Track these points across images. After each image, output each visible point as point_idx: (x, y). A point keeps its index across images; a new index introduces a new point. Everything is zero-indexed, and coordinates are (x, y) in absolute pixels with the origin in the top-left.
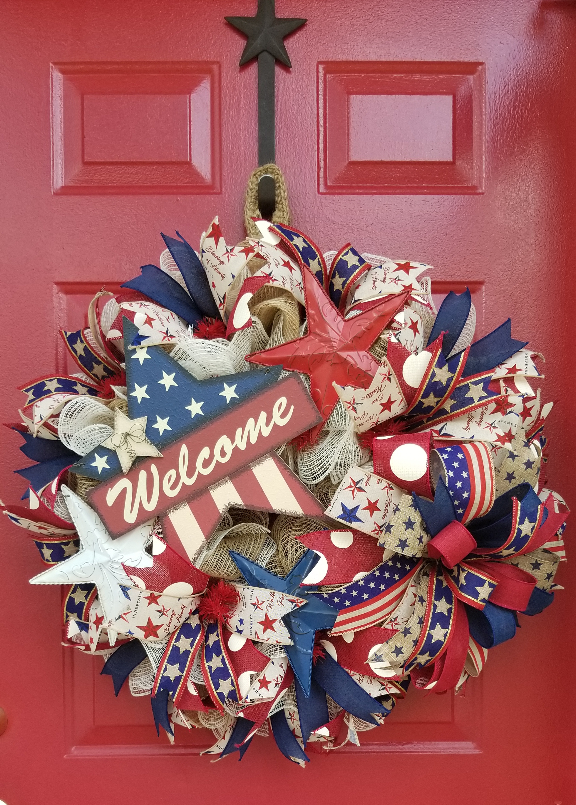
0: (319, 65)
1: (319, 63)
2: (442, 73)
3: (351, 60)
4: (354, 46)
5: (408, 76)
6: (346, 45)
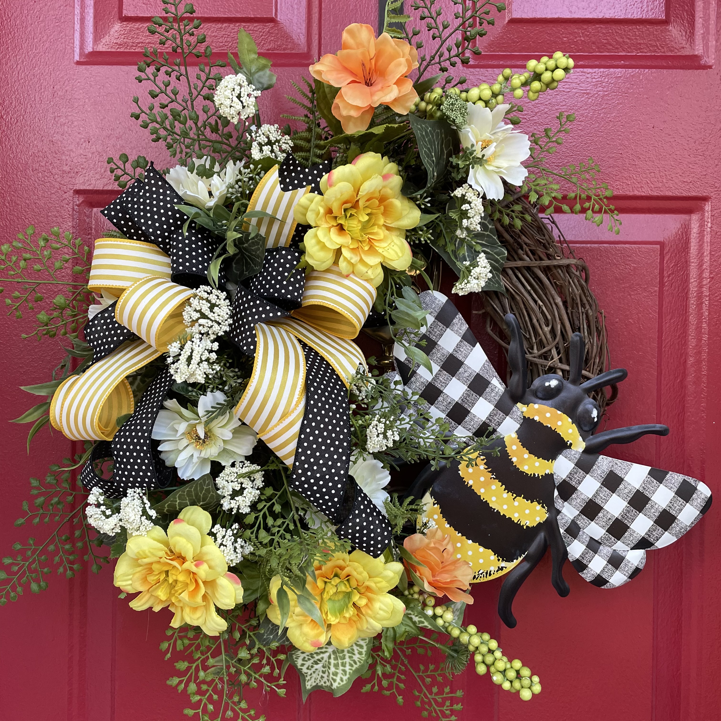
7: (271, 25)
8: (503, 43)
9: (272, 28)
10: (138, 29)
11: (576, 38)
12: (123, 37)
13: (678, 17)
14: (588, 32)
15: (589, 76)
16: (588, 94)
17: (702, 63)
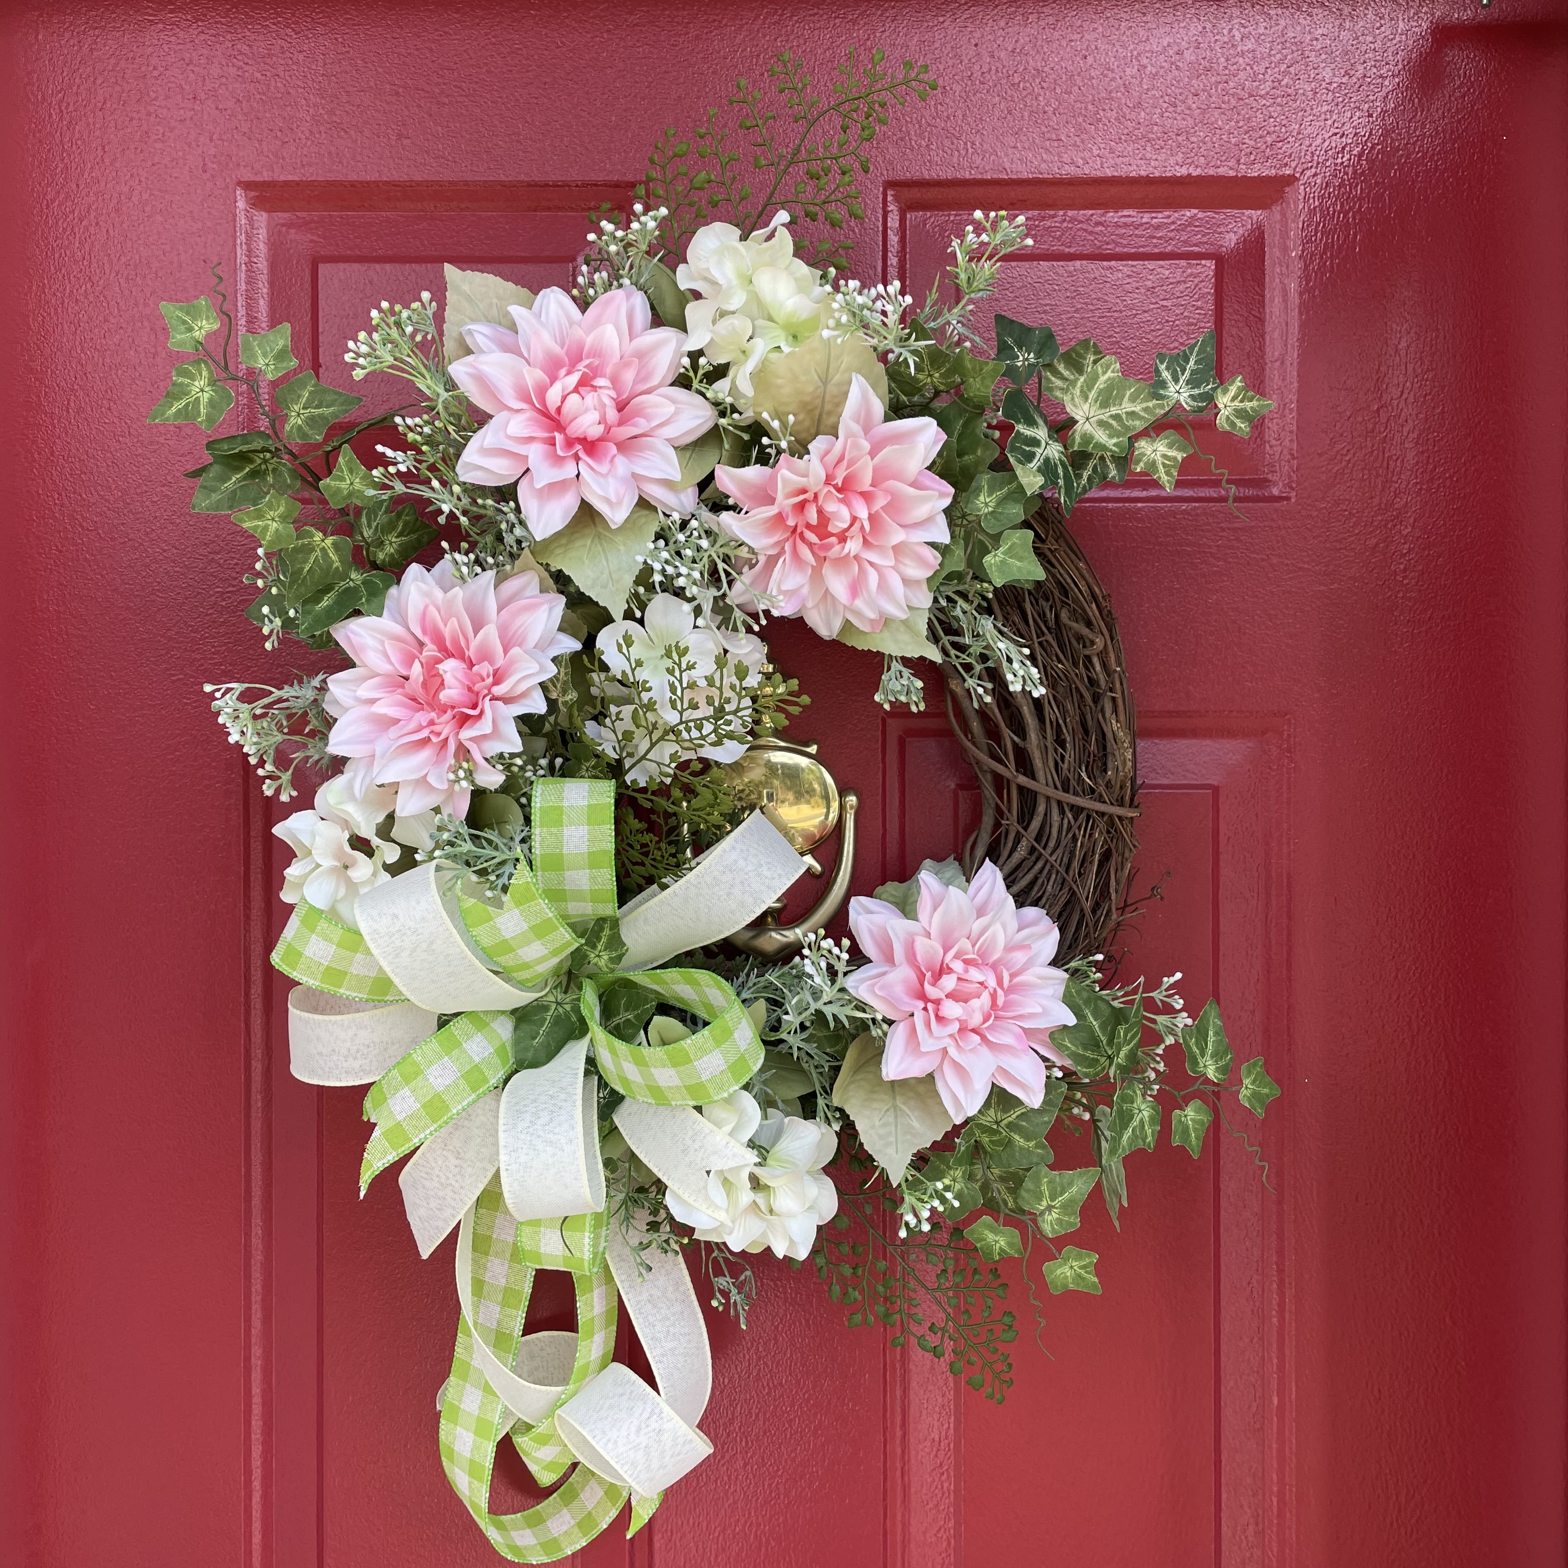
0: (890, 192)
1: (890, 184)
2: (1190, 206)
3: (967, 176)
4: (973, 143)
5: (1102, 215)
6: (955, 141)
17: (1275, 492)
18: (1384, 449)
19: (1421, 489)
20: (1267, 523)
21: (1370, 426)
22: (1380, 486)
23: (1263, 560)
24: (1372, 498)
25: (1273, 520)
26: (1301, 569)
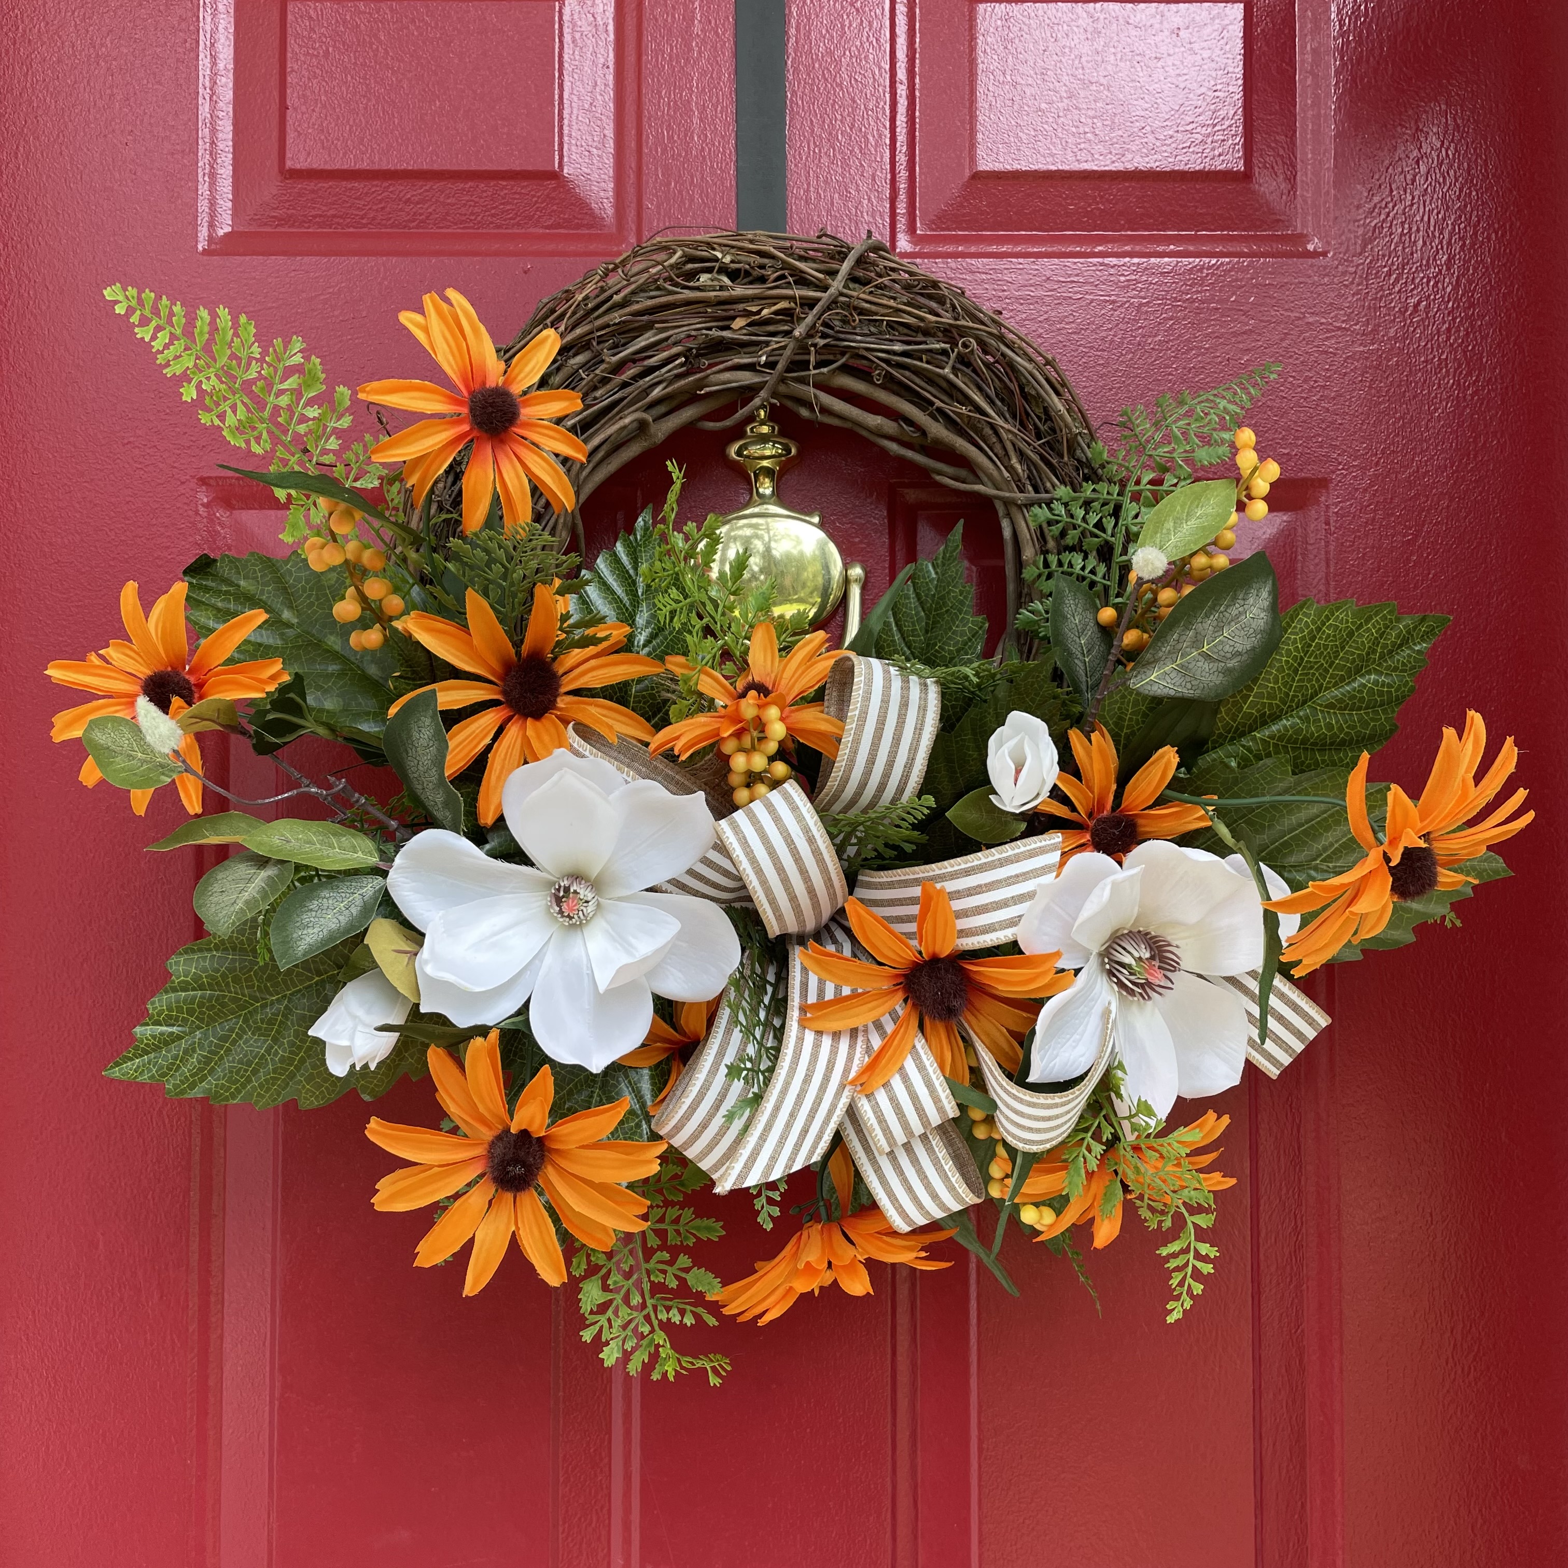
7: (552, 184)
8: (964, 215)
9: (554, 189)
10: (313, 191)
11: (1090, 205)
12: (287, 205)
13: (1266, 168)
14: (1110, 194)
15: (1112, 271)
16: (1113, 302)
17: (1310, 247)
18: (1424, 202)
19: (1464, 244)
20: (1301, 280)
21: (1409, 177)
22: (1421, 242)
23: (1299, 318)
24: (1412, 254)
25: (1310, 277)
26: (1339, 328)
